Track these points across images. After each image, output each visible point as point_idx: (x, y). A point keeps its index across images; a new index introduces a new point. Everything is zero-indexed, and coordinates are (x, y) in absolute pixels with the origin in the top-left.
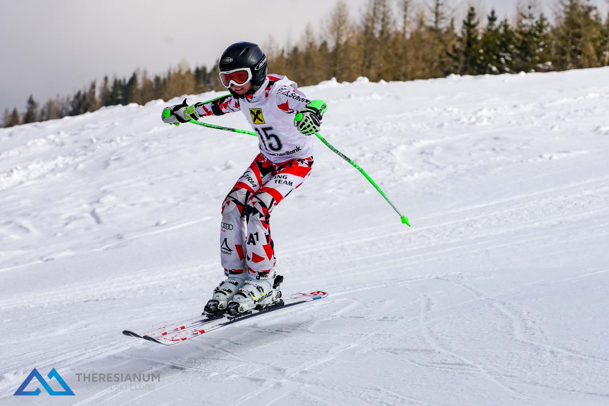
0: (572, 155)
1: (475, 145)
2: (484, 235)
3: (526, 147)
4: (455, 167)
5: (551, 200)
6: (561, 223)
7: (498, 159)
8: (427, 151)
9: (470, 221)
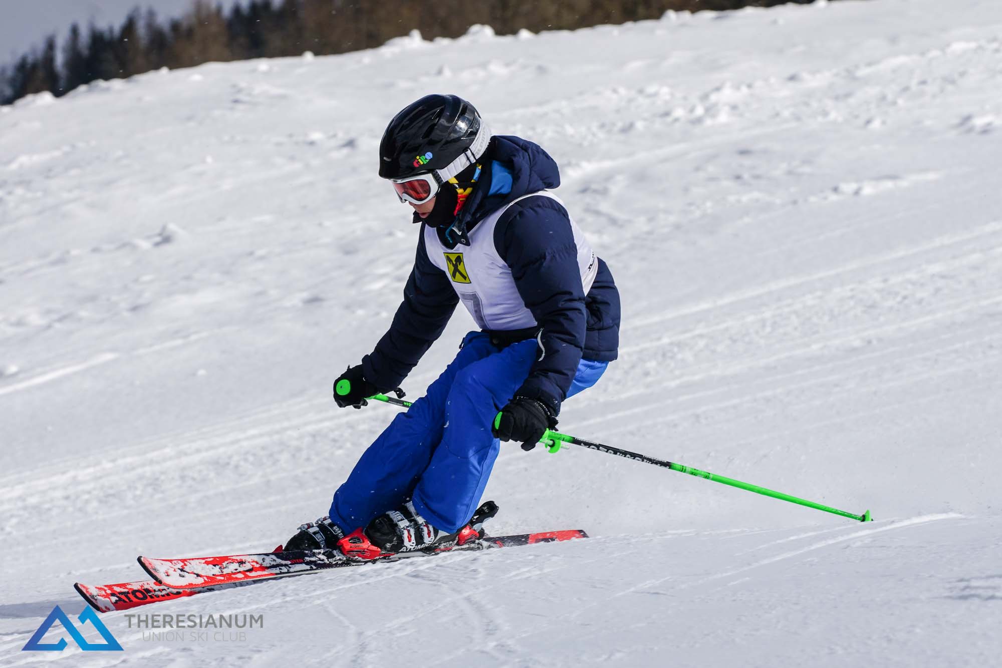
0: (904, 184)
1: (697, 169)
2: (697, 378)
3: (806, 169)
4: (651, 220)
5: (852, 290)
6: (869, 342)
7: (745, 198)
8: (594, 186)
9: (671, 344)
